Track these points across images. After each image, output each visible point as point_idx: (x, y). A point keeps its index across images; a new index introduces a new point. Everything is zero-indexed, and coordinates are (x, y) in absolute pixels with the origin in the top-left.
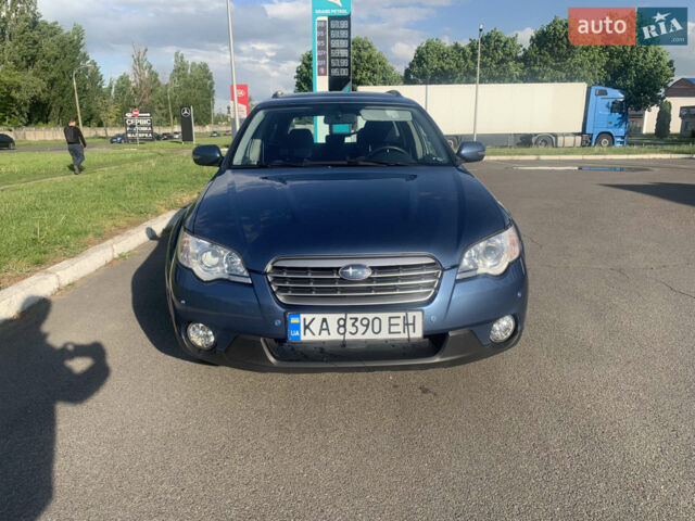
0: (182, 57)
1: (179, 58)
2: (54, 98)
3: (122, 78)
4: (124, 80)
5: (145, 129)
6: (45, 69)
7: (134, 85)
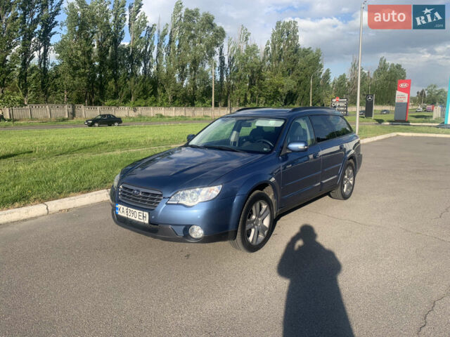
0: (385, 61)
1: (383, 62)
2: (300, 91)
3: (341, 77)
4: (343, 78)
5: (343, 109)
6: (298, 75)
7: (349, 80)
